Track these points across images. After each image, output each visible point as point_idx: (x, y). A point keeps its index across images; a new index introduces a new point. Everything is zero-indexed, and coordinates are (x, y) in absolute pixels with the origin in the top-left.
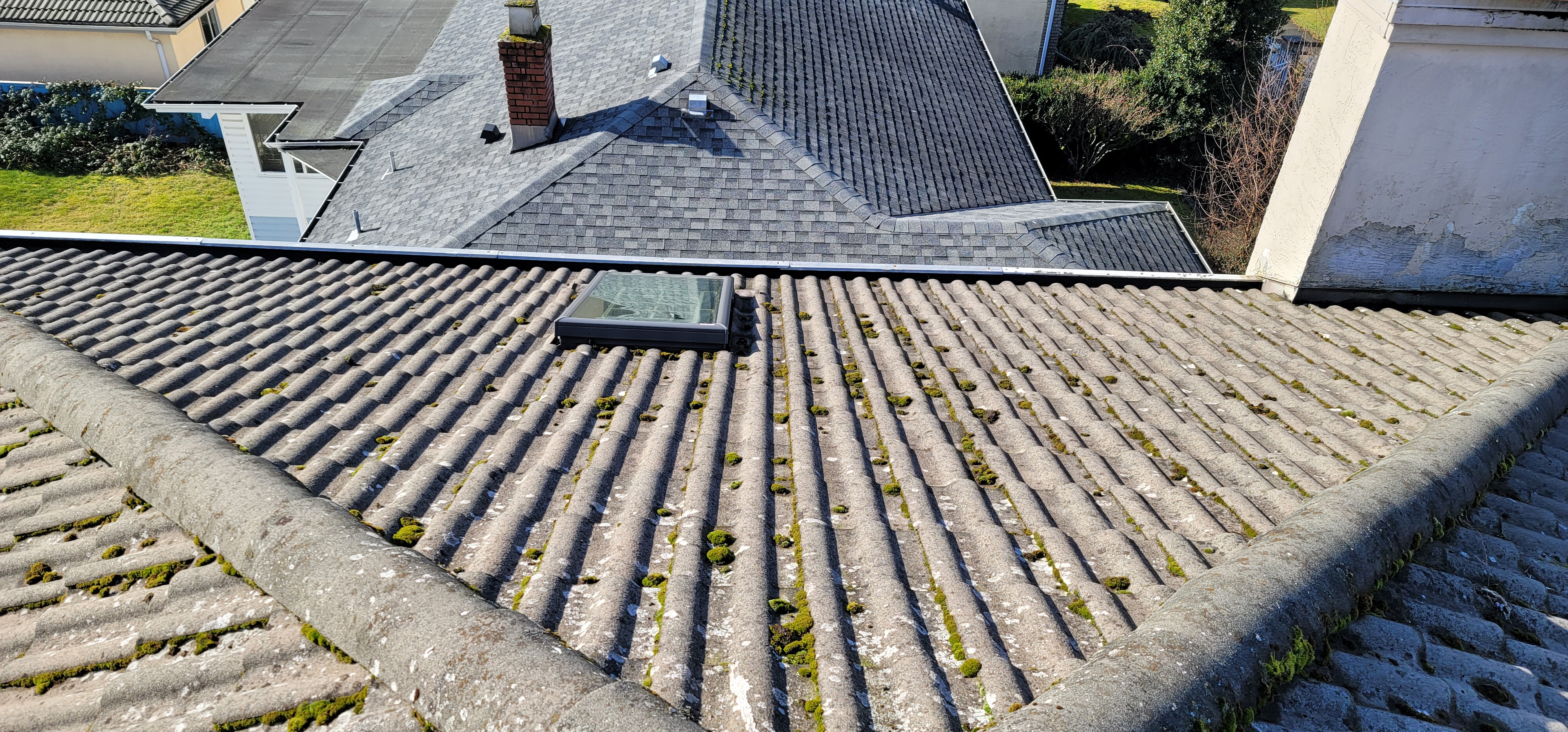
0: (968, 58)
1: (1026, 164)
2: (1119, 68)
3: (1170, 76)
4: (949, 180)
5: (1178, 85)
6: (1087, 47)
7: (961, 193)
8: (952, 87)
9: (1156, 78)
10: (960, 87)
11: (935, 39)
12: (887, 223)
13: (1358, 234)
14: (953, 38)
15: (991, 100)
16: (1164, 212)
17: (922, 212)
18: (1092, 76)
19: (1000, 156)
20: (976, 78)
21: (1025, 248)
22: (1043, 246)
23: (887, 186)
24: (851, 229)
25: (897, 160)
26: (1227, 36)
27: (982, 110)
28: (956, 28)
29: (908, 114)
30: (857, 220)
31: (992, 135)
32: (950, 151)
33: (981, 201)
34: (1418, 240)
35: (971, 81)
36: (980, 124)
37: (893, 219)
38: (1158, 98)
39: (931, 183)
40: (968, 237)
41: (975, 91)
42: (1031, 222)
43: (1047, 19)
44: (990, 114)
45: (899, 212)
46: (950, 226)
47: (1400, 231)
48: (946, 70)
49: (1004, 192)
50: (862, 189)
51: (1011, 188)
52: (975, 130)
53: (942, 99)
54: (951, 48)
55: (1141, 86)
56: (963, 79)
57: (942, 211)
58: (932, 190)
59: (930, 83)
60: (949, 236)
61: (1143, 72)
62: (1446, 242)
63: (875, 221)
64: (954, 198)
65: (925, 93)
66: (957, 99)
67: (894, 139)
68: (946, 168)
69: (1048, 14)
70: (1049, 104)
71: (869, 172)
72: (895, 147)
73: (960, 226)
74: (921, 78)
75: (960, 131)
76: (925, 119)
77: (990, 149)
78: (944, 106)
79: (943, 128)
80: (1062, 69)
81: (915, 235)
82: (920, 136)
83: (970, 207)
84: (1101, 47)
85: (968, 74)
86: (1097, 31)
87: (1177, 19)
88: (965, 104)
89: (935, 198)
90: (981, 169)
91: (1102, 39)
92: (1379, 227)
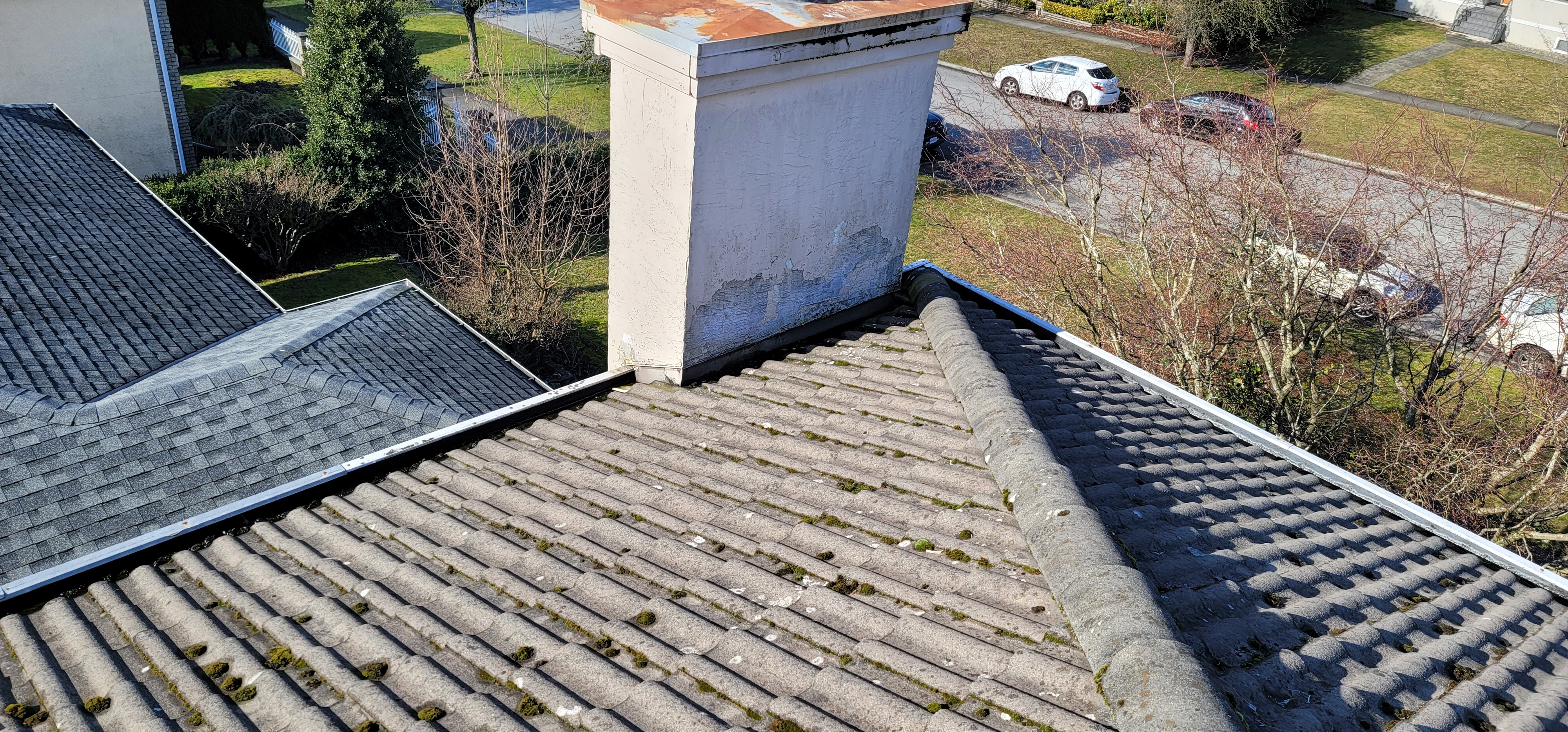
0: (94, 175)
1: (229, 281)
2: (278, 147)
3: (337, 145)
4: (143, 330)
5: (349, 152)
6: (229, 132)
7: (166, 340)
8: (90, 214)
9: (322, 149)
10: (99, 212)
11: (39, 161)
12: (84, 414)
13: (719, 297)
14: (63, 155)
15: (149, 217)
16: (408, 291)
17: (126, 382)
18: (251, 162)
19: (194, 281)
20: (116, 196)
21: (285, 384)
22: (306, 375)
23: (61, 366)
24: (33, 439)
25: (59, 326)
26: (378, 95)
27: (144, 232)
28: (60, 142)
29: (46, 263)
30: (35, 424)
31: (171, 259)
32: (125, 293)
33: (196, 341)
34: (768, 286)
35: (112, 201)
36: (149, 249)
37: (90, 405)
38: (333, 169)
39: (119, 341)
40: (207, 395)
41: (123, 212)
42: (278, 352)
43: (167, 109)
44: (156, 234)
45: (94, 394)
46: (176, 389)
47: (752, 282)
48: (73, 195)
49: (220, 321)
50: (25, 381)
51: (226, 315)
52: (146, 258)
53: (84, 232)
54: (66, 167)
55: (311, 161)
56: (101, 201)
57: (152, 371)
58: (126, 349)
59: (58, 216)
60: (180, 402)
61: (306, 148)
62: (789, 279)
63: (65, 416)
64: (160, 351)
65: (58, 230)
66: (104, 227)
67: (41, 300)
68: (131, 316)
69: (166, 103)
70: (213, 202)
71: (26, 355)
72: (48, 310)
73: (190, 384)
74: (43, 213)
75: (127, 264)
76: (73, 263)
77: (177, 276)
78: (90, 239)
79: (103, 267)
80: (211, 161)
81: (130, 416)
82: (78, 287)
83: (186, 355)
84: (245, 128)
85: (104, 194)
86: (233, 112)
87: (321, 86)
88: (118, 230)
89: (134, 358)
90: (177, 303)
91: (243, 120)
92: (734, 284)
